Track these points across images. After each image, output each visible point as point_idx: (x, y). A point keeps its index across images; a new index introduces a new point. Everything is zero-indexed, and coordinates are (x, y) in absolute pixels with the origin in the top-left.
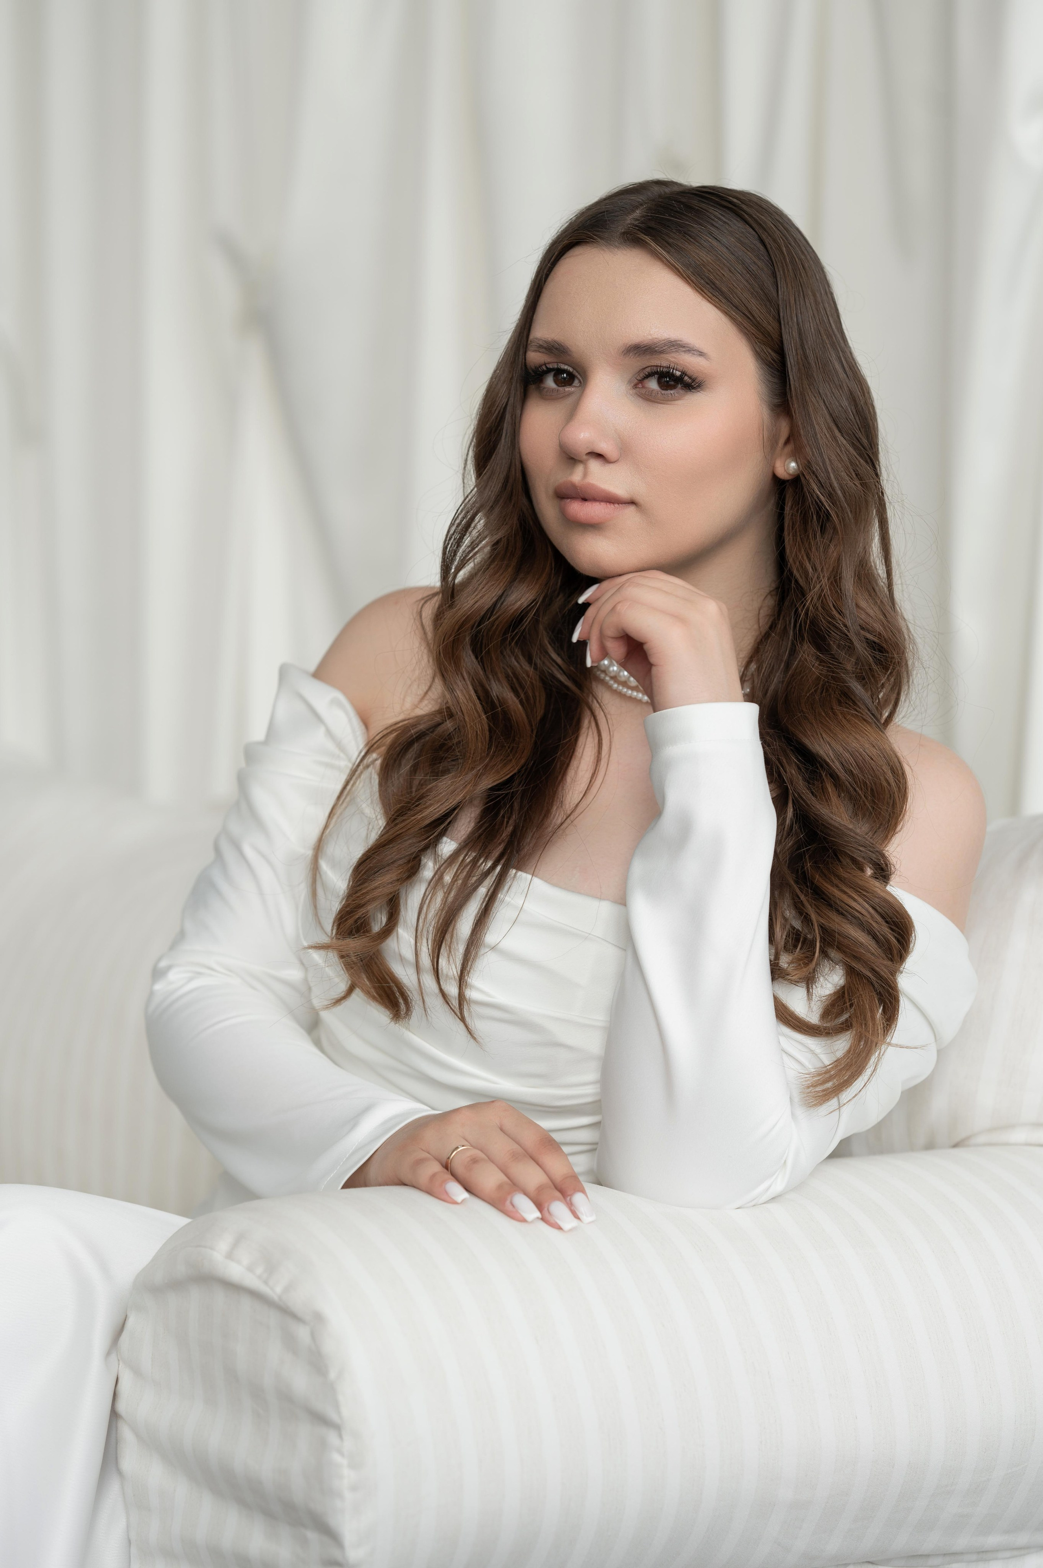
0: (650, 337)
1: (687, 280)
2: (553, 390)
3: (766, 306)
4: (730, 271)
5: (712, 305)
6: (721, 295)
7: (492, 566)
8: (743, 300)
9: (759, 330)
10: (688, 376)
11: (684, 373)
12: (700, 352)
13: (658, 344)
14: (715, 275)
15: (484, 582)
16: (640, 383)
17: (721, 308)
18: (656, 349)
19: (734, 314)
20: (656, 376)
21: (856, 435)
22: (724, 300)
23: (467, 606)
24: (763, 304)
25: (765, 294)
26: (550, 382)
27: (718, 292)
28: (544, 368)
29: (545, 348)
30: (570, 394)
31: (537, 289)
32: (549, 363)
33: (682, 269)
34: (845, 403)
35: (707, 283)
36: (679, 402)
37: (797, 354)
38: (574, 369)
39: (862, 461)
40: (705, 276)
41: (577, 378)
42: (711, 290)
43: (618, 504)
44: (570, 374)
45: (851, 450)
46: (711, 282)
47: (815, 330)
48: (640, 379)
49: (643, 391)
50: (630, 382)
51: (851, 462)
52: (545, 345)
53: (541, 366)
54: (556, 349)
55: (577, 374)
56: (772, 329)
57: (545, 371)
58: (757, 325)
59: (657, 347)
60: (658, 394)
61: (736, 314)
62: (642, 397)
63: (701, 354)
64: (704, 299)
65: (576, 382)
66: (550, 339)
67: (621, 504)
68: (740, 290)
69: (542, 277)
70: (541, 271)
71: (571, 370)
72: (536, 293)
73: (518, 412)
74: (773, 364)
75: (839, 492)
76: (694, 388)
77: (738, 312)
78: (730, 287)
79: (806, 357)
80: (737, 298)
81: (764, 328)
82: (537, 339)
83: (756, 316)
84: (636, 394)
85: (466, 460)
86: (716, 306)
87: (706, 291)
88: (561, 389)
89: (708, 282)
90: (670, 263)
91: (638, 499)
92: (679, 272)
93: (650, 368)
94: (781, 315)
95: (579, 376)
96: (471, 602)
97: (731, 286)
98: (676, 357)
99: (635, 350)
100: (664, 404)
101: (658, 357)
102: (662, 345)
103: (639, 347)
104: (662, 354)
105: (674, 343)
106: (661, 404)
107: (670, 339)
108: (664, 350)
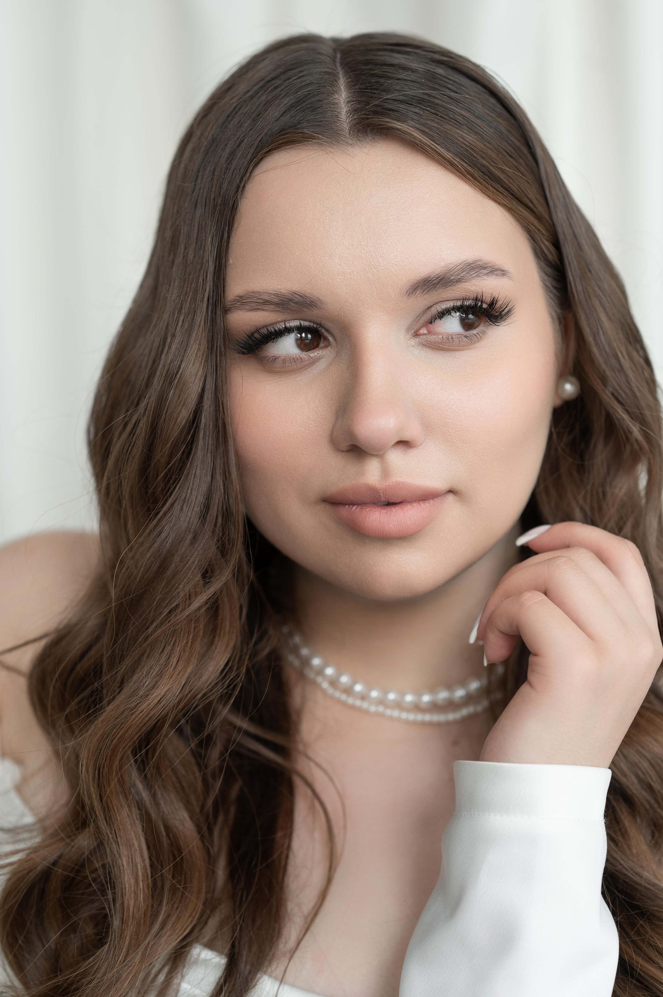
2: (293, 359)
12: (502, 271)
16: (424, 328)
26: (287, 346)
30: (316, 361)
38: (319, 324)
44: (314, 332)
48: (424, 322)
49: (431, 338)
59: (452, 275)
60: (458, 338)
63: (503, 273)
67: (439, 498)
71: (314, 326)
88: (305, 355)
91: (456, 486)
93: (441, 305)
98: (477, 283)
99: (424, 285)
100: (463, 350)
101: (453, 288)
102: (459, 271)
103: (430, 281)
104: (459, 283)
105: (473, 265)
106: (460, 351)
107: (467, 262)
108: (462, 278)
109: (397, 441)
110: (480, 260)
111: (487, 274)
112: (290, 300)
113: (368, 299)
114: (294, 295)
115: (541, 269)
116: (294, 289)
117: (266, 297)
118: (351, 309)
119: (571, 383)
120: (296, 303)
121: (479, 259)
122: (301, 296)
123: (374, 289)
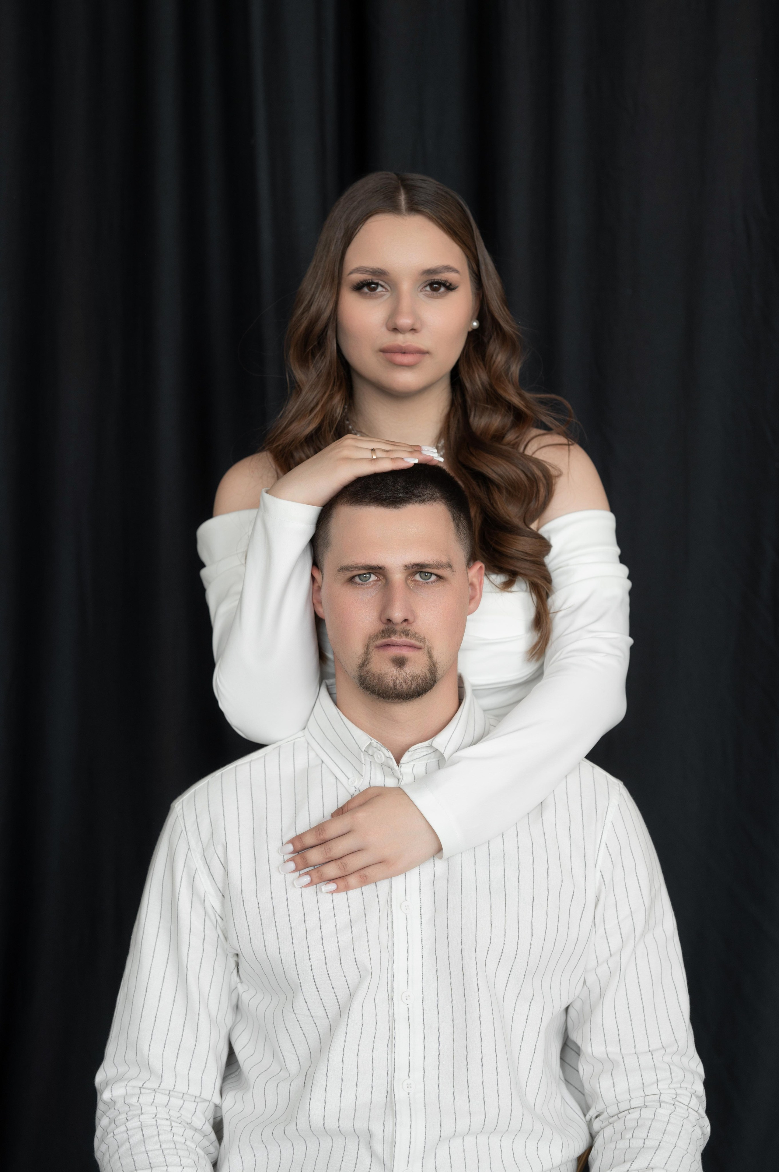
91: (430, 351)
99: (427, 272)
101: (438, 275)
102: (441, 269)
103: (430, 271)
104: (440, 273)
105: (446, 267)
107: (444, 266)
108: (442, 272)
109: (411, 329)
110: (449, 266)
111: (451, 271)
112: (377, 271)
114: (379, 269)
115: (470, 273)
116: (379, 267)
117: (368, 269)
119: (476, 322)
120: (378, 272)
122: (381, 270)
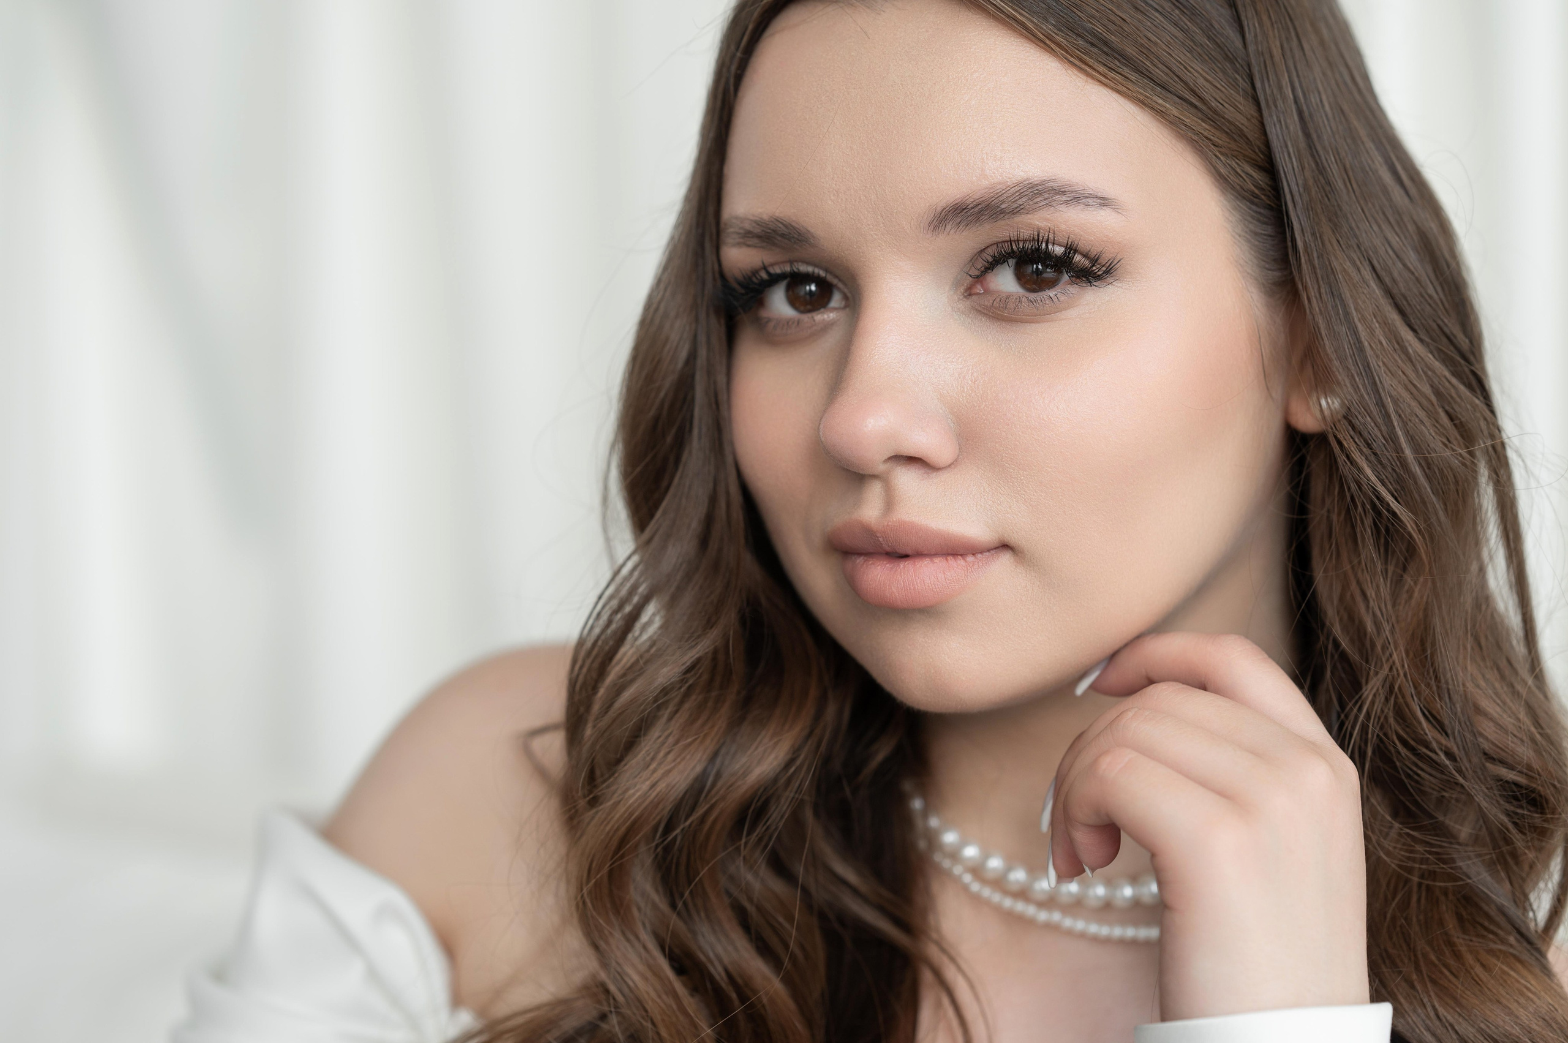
0: (985, 183)
1: (1045, 43)
2: (788, 323)
3: (1224, 72)
4: (1136, 8)
5: (1110, 91)
6: (1125, 65)
7: (687, 706)
8: (1175, 68)
9: (1218, 128)
10: (1081, 254)
11: (1071, 249)
12: (1100, 198)
13: (1005, 195)
14: (1106, 22)
15: (671, 740)
16: (977, 282)
17: (1129, 93)
18: (1003, 206)
19: (1160, 101)
20: (1012, 262)
21: (1445, 329)
22: (1133, 76)
23: (634, 794)
24: (1216, 68)
25: (1219, 46)
26: (779, 304)
27: (1116, 58)
28: (764, 275)
29: (759, 237)
30: (827, 327)
31: (722, 108)
32: (772, 265)
33: (1032, 22)
34: (1412, 258)
35: (1092, 44)
36: (1072, 313)
37: (1303, 169)
38: (826, 270)
39: (1462, 388)
40: (1085, 29)
41: (839, 289)
42: (1103, 58)
43: (973, 554)
44: (822, 283)
45: (1437, 365)
46: (1100, 39)
47: (1331, 109)
48: (977, 273)
49: (987, 301)
50: (956, 284)
51: (1437, 393)
52: (757, 230)
53: (755, 272)
54: (783, 235)
55: (835, 281)
56: (1245, 121)
57: (767, 281)
58: (1213, 117)
59: (1003, 202)
60: (1020, 302)
61: (1165, 101)
62: (985, 314)
63: (1104, 202)
64: (1090, 80)
65: (836, 300)
66: (765, 217)
67: (981, 553)
68: (1164, 47)
69: (727, 82)
70: (725, 70)
71: (822, 274)
72: (721, 119)
73: (721, 379)
74: (1257, 197)
75: (1417, 470)
76: (1099, 278)
77: (1169, 95)
78: (1142, 45)
79: (1321, 169)
80: (1160, 66)
81: (1229, 121)
82: (737, 218)
83: (1207, 97)
84: (973, 308)
85: (606, 488)
86: (1118, 92)
87: (1091, 61)
88: (806, 318)
89: (1094, 40)
90: (1002, 12)
91: (1013, 538)
92: (1026, 28)
93: (995, 246)
94: (1258, 85)
95: (840, 285)
96: (645, 786)
97: (1144, 41)
98: (1049, 216)
99: (959, 214)
100: (1037, 322)
101: (1007, 221)
102: (1014, 196)
103: (964, 209)
104: (1017, 215)
105: (1040, 187)
106: (1032, 322)
107: (1030, 181)
108: (1022, 207)
112: (774, 231)
113: (872, 233)
114: (777, 223)
117: (747, 226)
118: (850, 248)
121: (1053, 178)
122: (784, 225)
123: (879, 217)
